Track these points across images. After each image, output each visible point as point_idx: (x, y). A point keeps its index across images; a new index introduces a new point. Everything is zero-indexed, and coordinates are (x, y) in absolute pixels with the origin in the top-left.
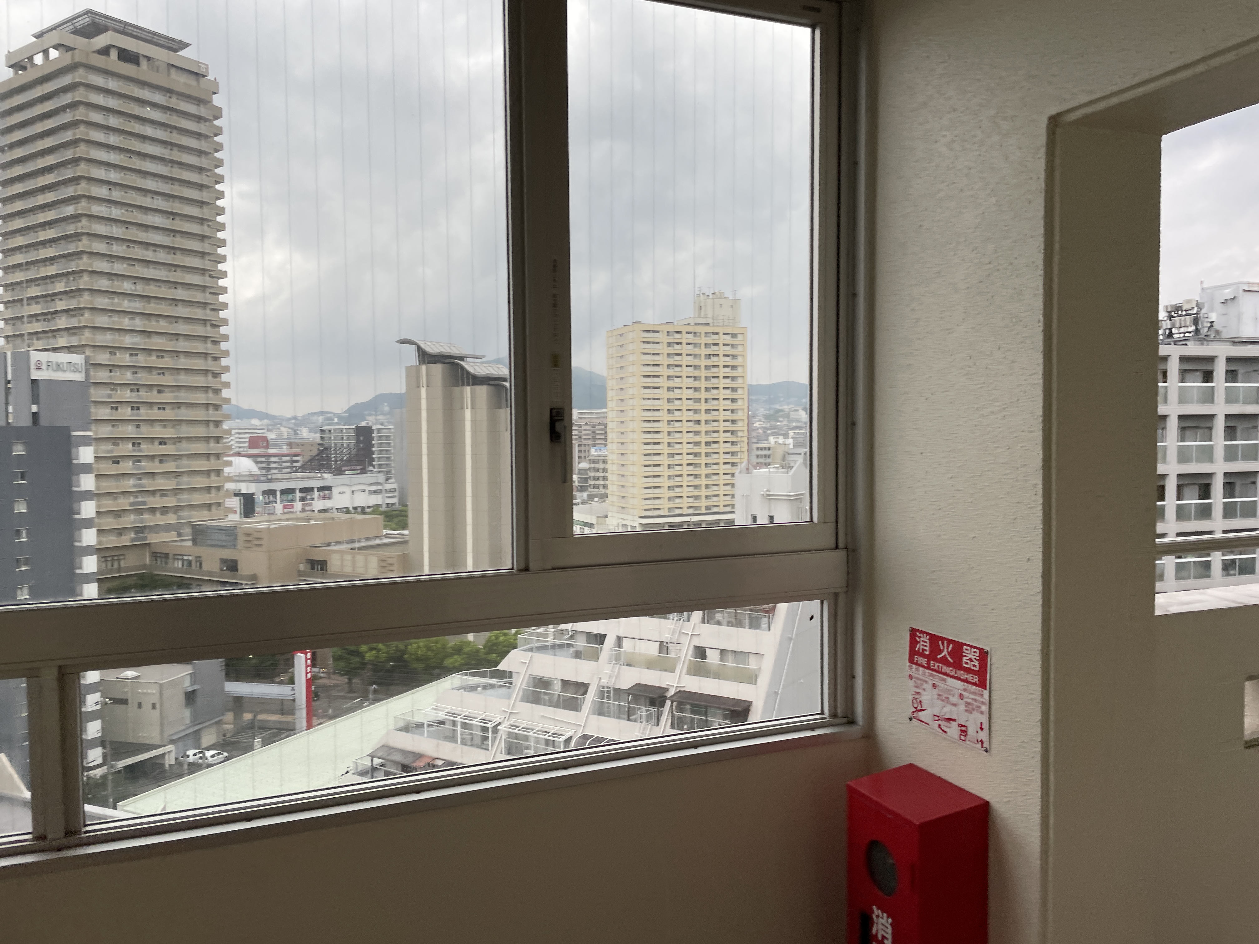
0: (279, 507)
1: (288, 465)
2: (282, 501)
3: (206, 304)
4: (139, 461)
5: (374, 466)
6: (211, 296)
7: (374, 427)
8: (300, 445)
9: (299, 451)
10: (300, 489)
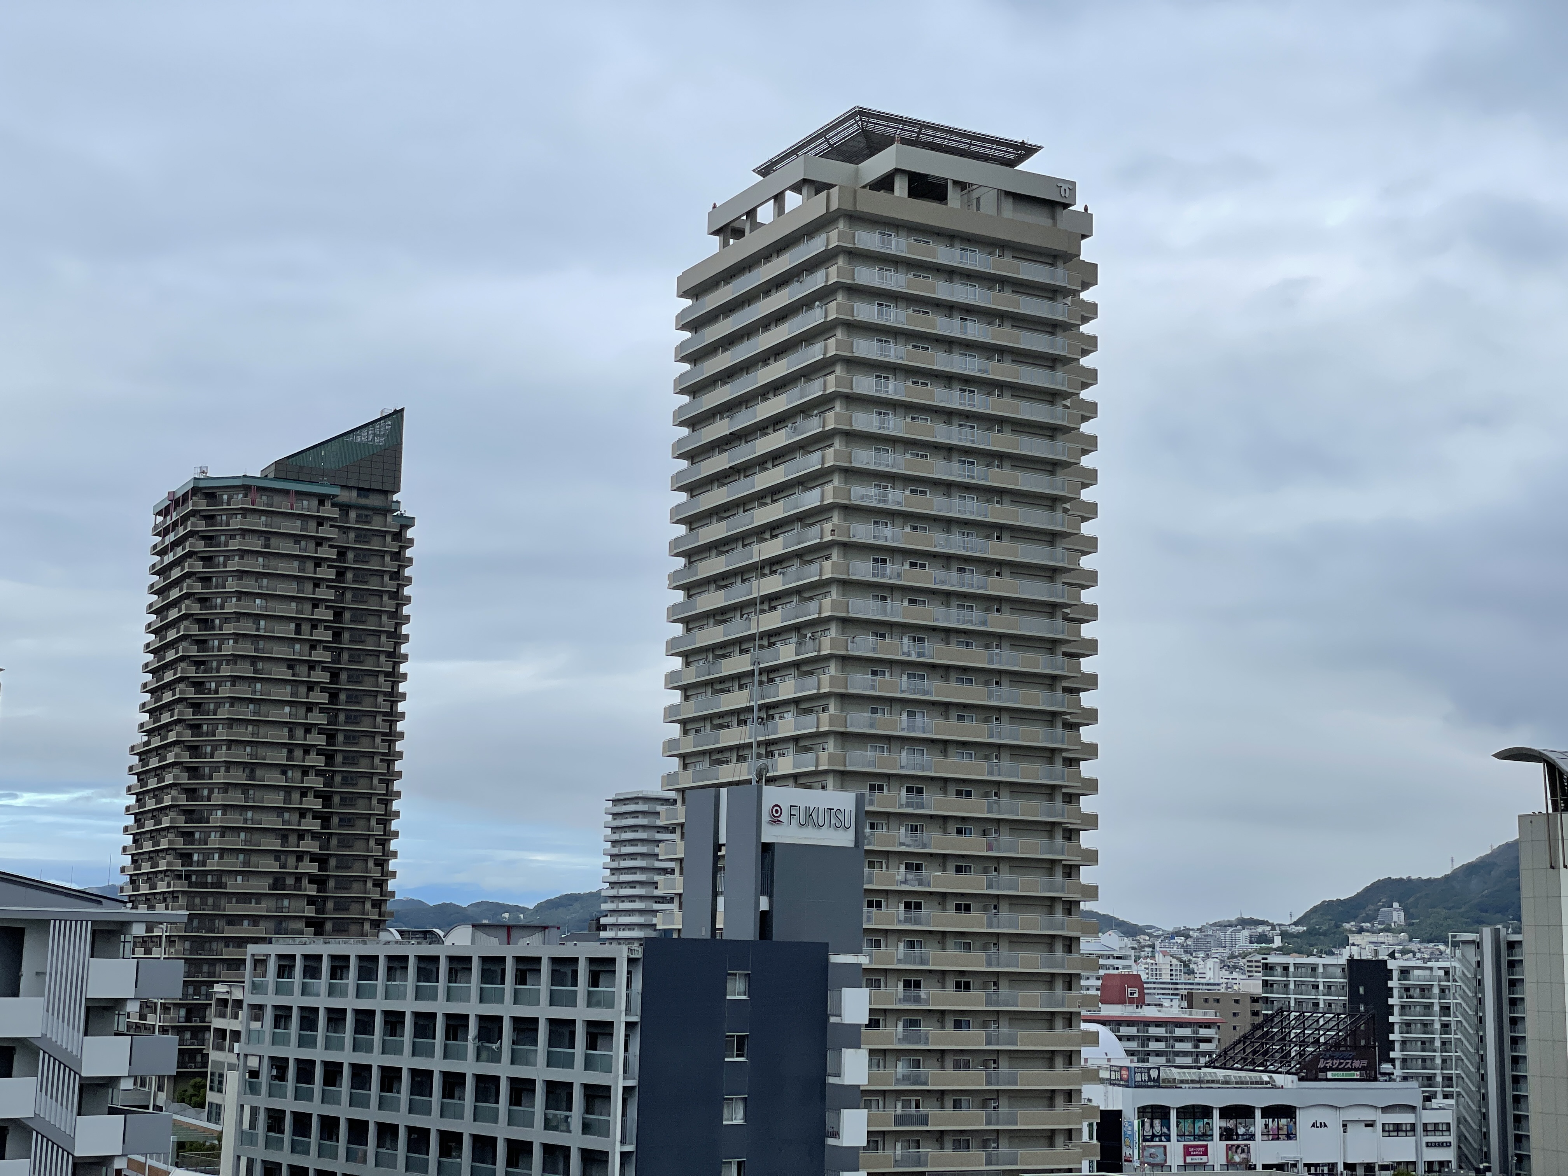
0: (1175, 1150)
1: (1187, 1046)
2: (1181, 1136)
3: (1054, 678)
4: (915, 1023)
5: (1392, 1061)
6: (1066, 659)
7: (1391, 964)
8: (1211, 1001)
9: (1210, 1015)
10: (1221, 1109)
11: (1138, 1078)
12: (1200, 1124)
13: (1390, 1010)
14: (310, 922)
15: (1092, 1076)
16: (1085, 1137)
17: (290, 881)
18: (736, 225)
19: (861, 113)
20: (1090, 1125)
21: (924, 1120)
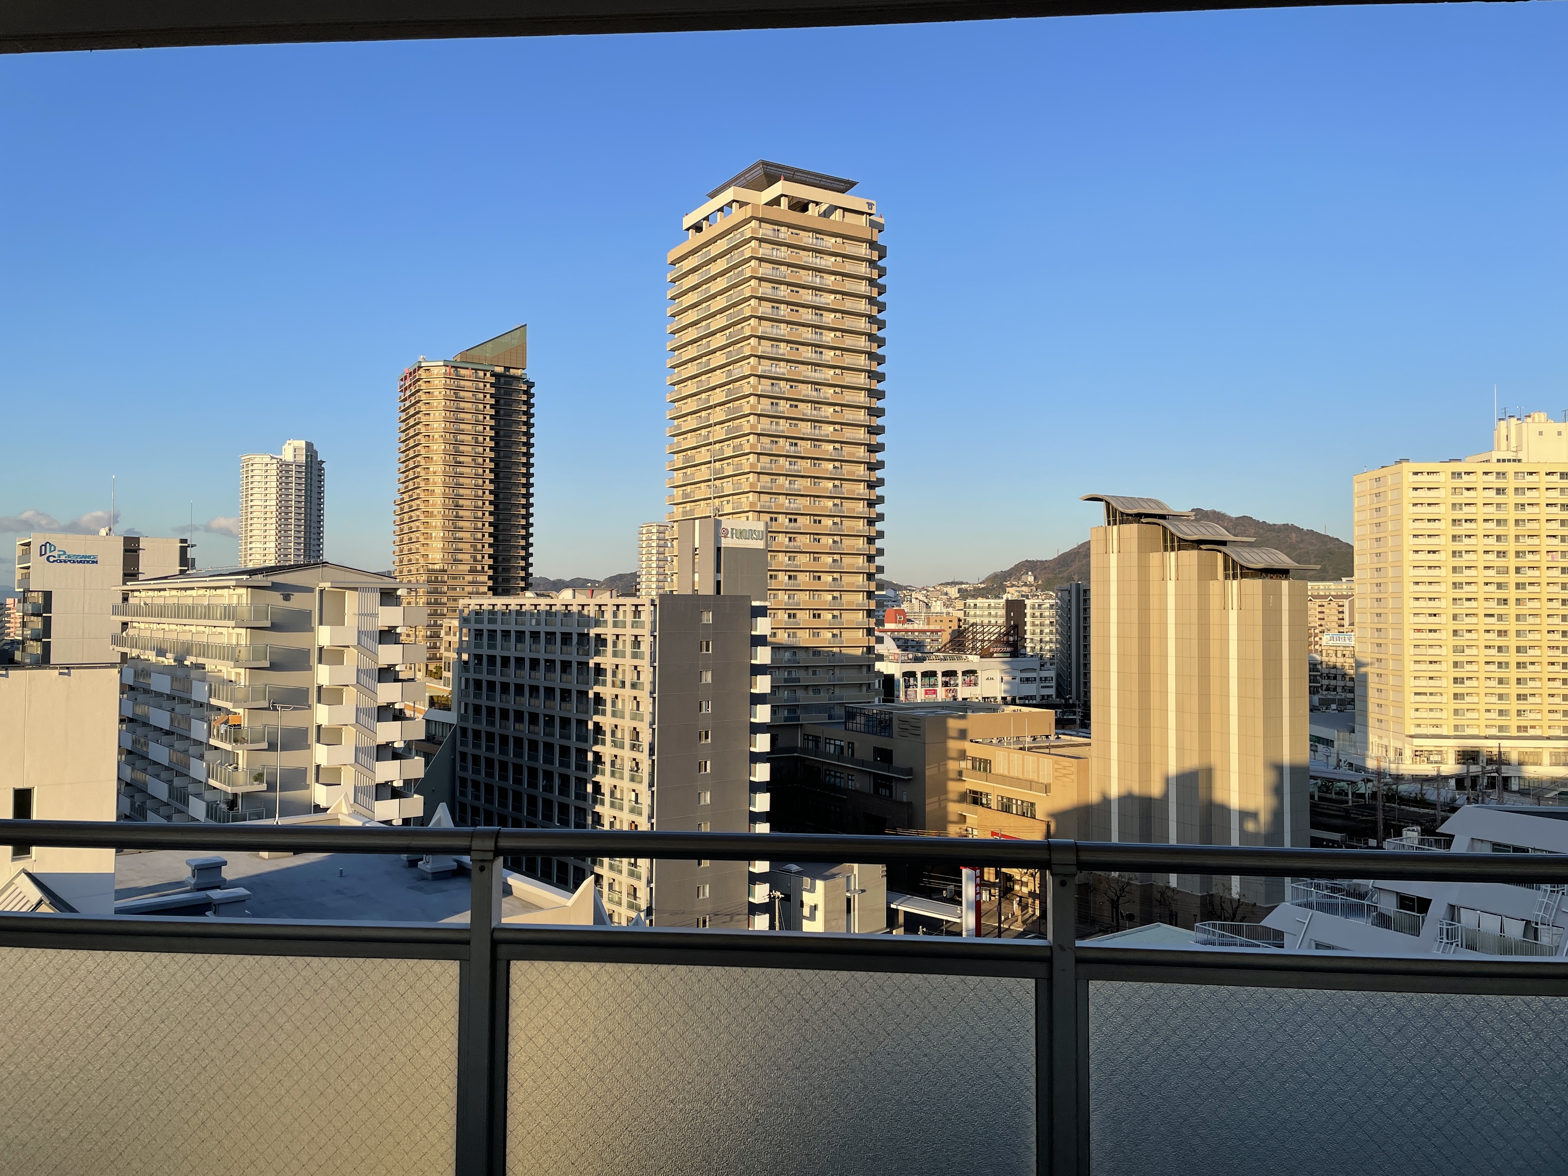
0: (920, 692)
2: (923, 685)
7: (1027, 602)
8: (938, 621)
9: (938, 628)
10: (943, 673)
11: (903, 658)
12: (932, 679)
13: (1025, 623)
14: (490, 589)
15: (881, 658)
16: (877, 686)
17: (479, 568)
18: (698, 225)
19: (764, 163)
20: (879, 681)
21: (798, 680)
